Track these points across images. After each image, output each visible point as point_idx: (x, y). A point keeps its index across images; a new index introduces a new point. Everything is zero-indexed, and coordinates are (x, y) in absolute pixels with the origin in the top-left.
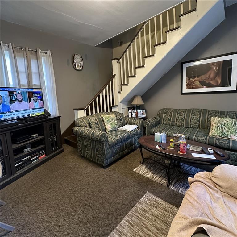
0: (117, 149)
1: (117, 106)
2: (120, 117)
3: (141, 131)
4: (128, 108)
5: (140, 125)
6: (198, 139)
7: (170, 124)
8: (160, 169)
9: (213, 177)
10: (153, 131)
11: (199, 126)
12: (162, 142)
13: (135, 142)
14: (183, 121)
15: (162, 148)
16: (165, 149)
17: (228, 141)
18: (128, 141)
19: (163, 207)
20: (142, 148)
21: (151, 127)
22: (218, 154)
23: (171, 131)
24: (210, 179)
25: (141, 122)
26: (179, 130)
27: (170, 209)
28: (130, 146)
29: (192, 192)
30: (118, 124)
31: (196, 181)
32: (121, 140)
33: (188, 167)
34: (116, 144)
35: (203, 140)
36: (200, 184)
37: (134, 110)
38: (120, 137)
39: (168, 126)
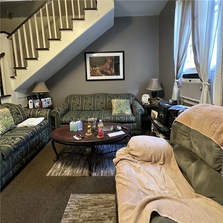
0: (17, 156)
1: (10, 95)
2: (17, 110)
3: (49, 123)
4: (28, 97)
5: (48, 116)
6: (105, 119)
7: (79, 110)
8: (78, 159)
9: (131, 150)
10: (64, 120)
11: (103, 108)
12: (79, 130)
13: (42, 138)
14: (91, 105)
15: (81, 137)
16: (84, 138)
17: (124, 116)
18: (34, 139)
19: (92, 202)
20: (55, 143)
21: (61, 115)
22: (124, 129)
23: (82, 116)
24: (128, 153)
25: (48, 112)
26: (89, 114)
27: (98, 200)
28: (37, 145)
29: (122, 173)
30: (14, 121)
31: (121, 160)
32: (24, 141)
33: (101, 147)
34: (16, 150)
35: (109, 119)
36: (124, 161)
37: (36, 99)
38: (21, 138)
39: (77, 112)
